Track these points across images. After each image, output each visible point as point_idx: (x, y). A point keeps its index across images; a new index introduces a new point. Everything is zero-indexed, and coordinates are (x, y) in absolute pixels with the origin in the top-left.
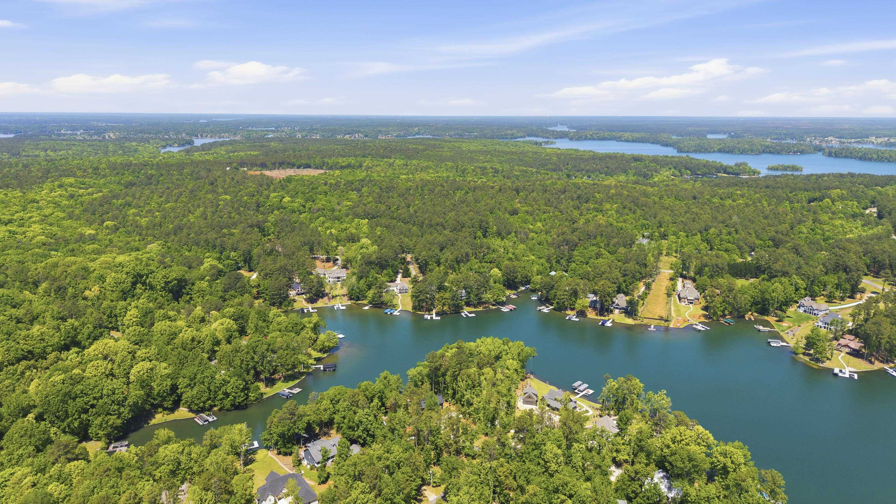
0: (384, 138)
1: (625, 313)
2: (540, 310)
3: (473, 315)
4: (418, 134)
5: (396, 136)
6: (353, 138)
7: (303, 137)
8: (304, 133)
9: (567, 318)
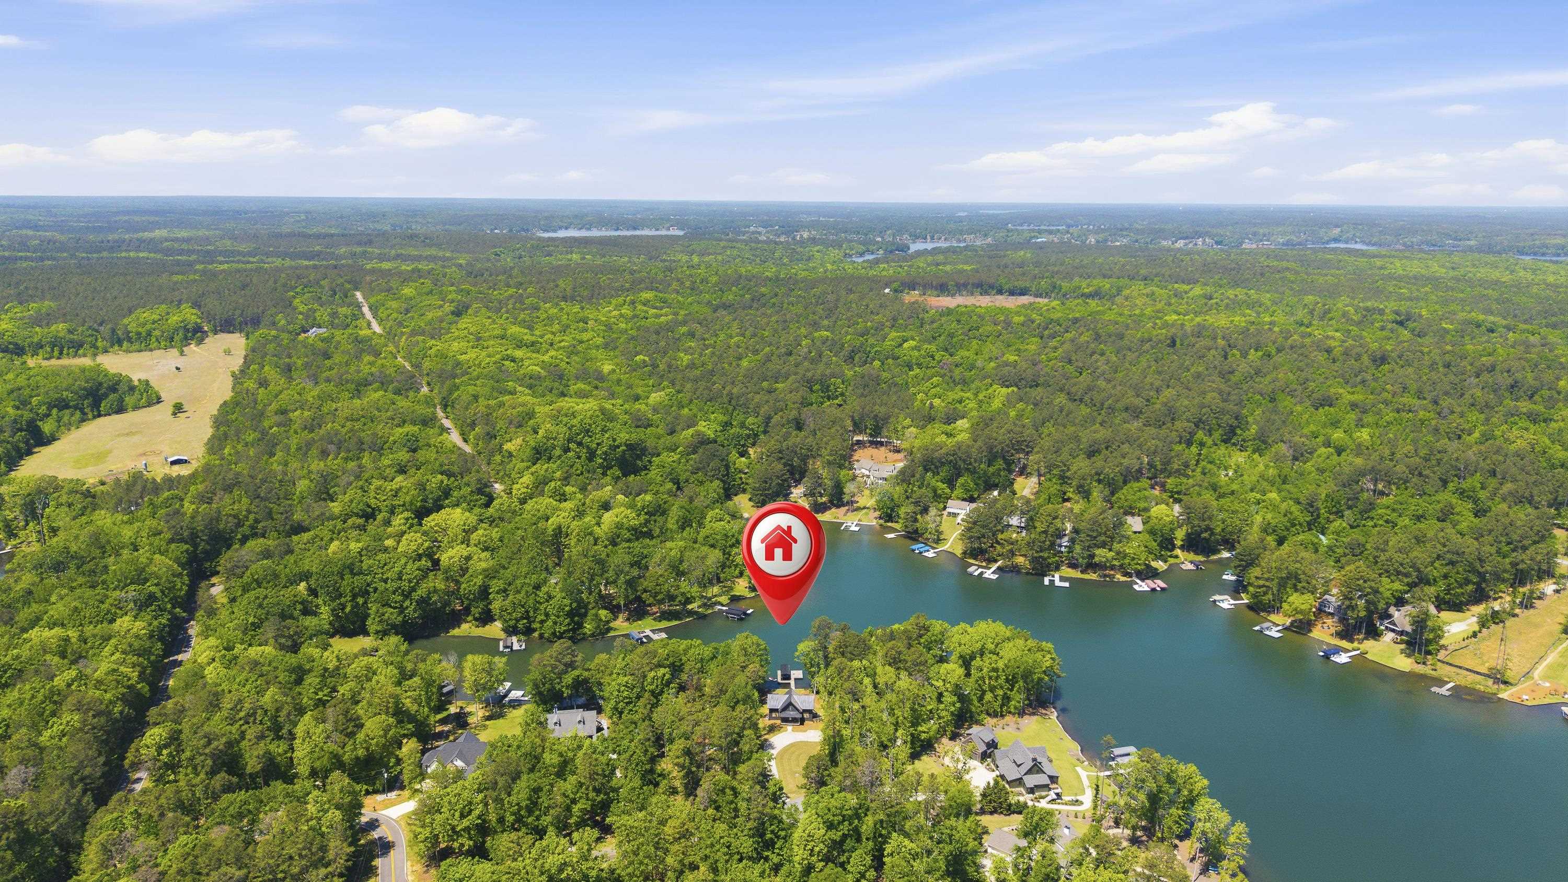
0: (1254, 246)
1: (1408, 643)
2: (1215, 601)
3: (1067, 584)
4: (1336, 240)
5: (1283, 244)
6: (1190, 246)
7: (1098, 242)
8: (1101, 237)
9: (1257, 628)
